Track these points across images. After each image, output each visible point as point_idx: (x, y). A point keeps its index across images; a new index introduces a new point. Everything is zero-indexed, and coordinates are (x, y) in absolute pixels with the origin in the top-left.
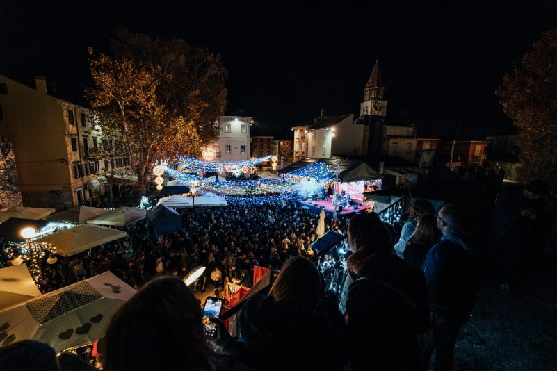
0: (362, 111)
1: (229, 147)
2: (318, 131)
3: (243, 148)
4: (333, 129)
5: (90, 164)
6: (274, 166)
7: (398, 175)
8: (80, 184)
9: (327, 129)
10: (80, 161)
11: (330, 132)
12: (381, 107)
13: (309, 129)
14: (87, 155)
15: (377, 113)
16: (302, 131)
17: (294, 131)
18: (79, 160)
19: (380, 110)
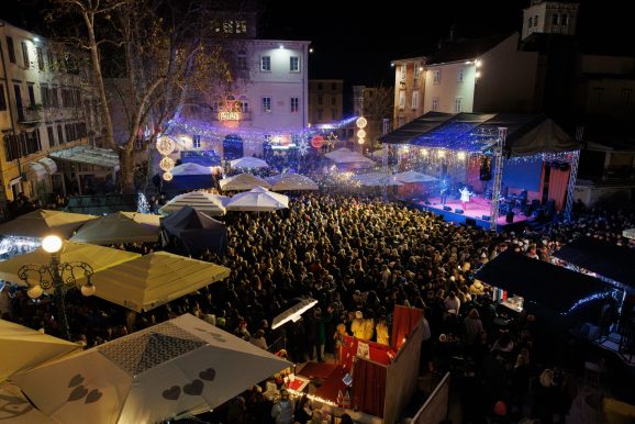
0: (525, 25)
1: (267, 101)
2: (445, 67)
3: (294, 103)
4: (478, 63)
5: (27, 134)
6: (361, 136)
7: (609, 152)
8: (15, 172)
9: (468, 63)
10: (13, 130)
11: (473, 69)
12: (565, 16)
13: (428, 64)
14: (21, 118)
15: (556, 30)
16: (411, 68)
17: (394, 68)
18: (10, 126)
19: (564, 22)
